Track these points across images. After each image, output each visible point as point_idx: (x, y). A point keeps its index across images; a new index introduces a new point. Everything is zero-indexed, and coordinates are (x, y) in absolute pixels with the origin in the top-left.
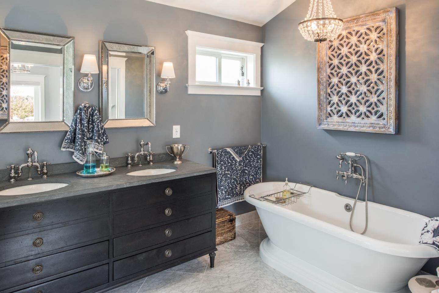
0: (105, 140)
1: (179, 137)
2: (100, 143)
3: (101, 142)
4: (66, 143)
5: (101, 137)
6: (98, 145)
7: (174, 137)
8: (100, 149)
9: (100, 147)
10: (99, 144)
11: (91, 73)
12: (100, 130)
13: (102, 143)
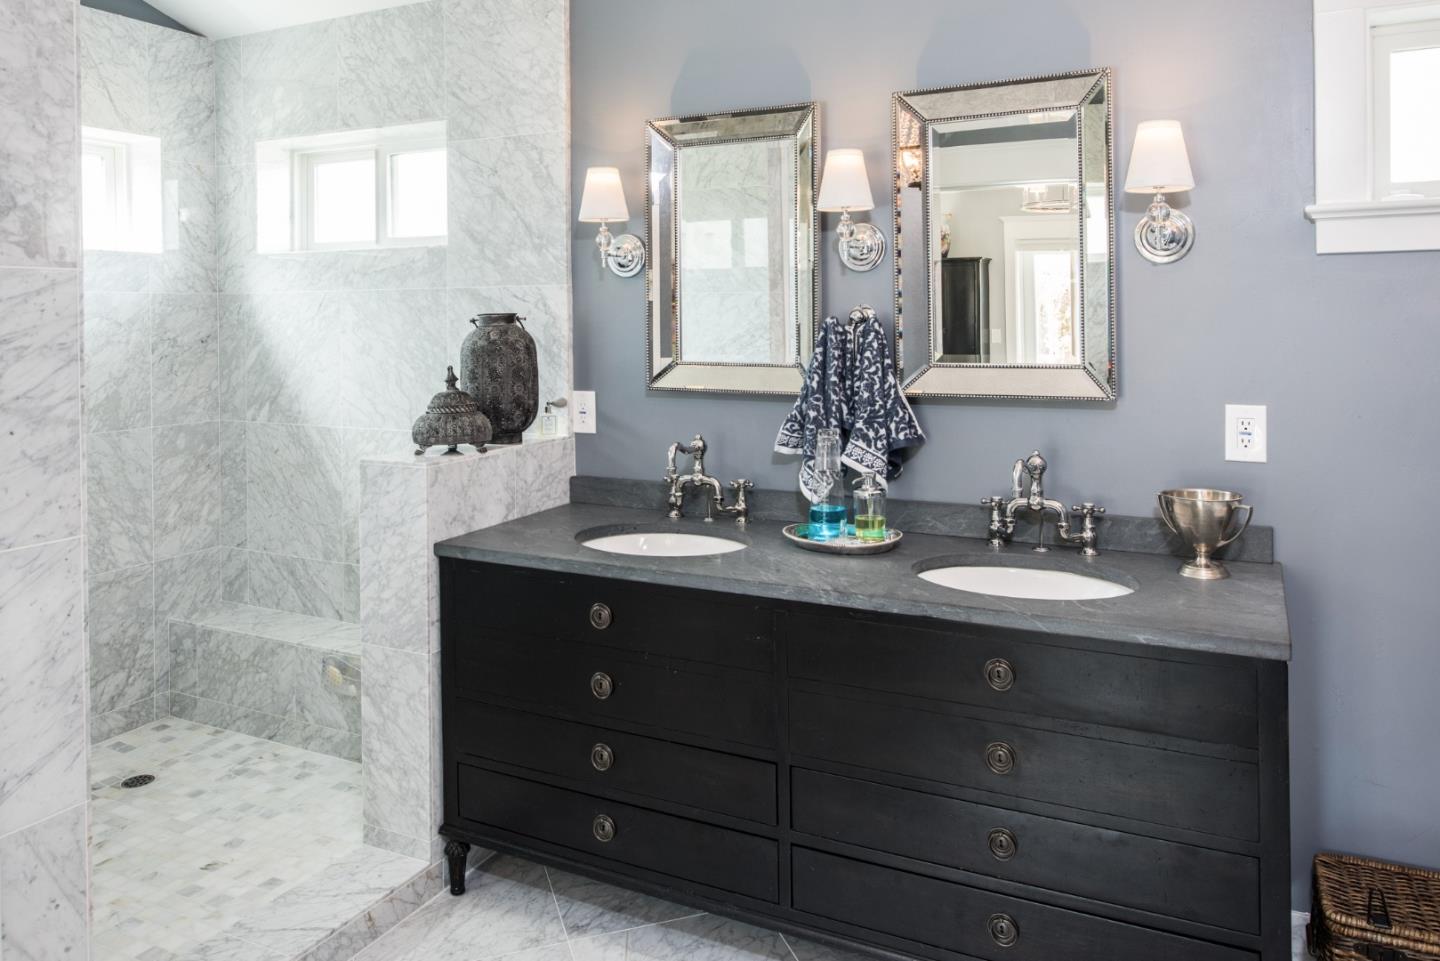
0: (894, 435)
1: (1263, 458)
2: (873, 444)
3: (876, 440)
4: (787, 429)
5: (879, 423)
6: (863, 449)
7: (1229, 456)
8: (870, 463)
9: (869, 456)
10: (869, 446)
11: (849, 210)
12: (877, 399)
13: (879, 445)
